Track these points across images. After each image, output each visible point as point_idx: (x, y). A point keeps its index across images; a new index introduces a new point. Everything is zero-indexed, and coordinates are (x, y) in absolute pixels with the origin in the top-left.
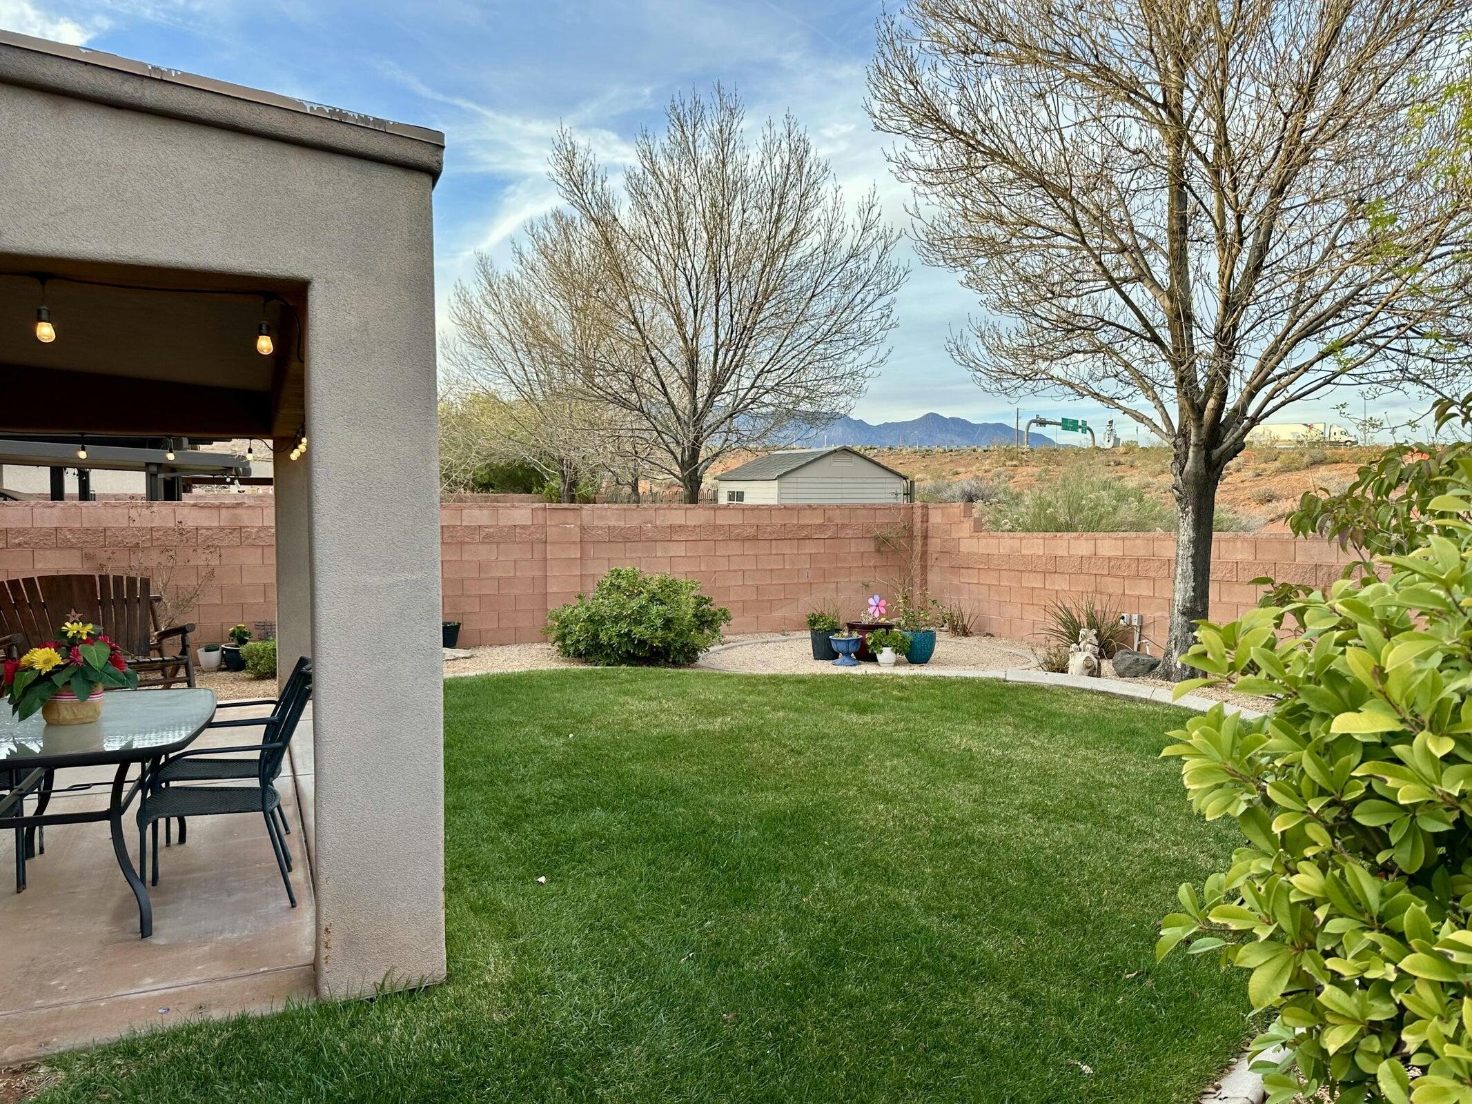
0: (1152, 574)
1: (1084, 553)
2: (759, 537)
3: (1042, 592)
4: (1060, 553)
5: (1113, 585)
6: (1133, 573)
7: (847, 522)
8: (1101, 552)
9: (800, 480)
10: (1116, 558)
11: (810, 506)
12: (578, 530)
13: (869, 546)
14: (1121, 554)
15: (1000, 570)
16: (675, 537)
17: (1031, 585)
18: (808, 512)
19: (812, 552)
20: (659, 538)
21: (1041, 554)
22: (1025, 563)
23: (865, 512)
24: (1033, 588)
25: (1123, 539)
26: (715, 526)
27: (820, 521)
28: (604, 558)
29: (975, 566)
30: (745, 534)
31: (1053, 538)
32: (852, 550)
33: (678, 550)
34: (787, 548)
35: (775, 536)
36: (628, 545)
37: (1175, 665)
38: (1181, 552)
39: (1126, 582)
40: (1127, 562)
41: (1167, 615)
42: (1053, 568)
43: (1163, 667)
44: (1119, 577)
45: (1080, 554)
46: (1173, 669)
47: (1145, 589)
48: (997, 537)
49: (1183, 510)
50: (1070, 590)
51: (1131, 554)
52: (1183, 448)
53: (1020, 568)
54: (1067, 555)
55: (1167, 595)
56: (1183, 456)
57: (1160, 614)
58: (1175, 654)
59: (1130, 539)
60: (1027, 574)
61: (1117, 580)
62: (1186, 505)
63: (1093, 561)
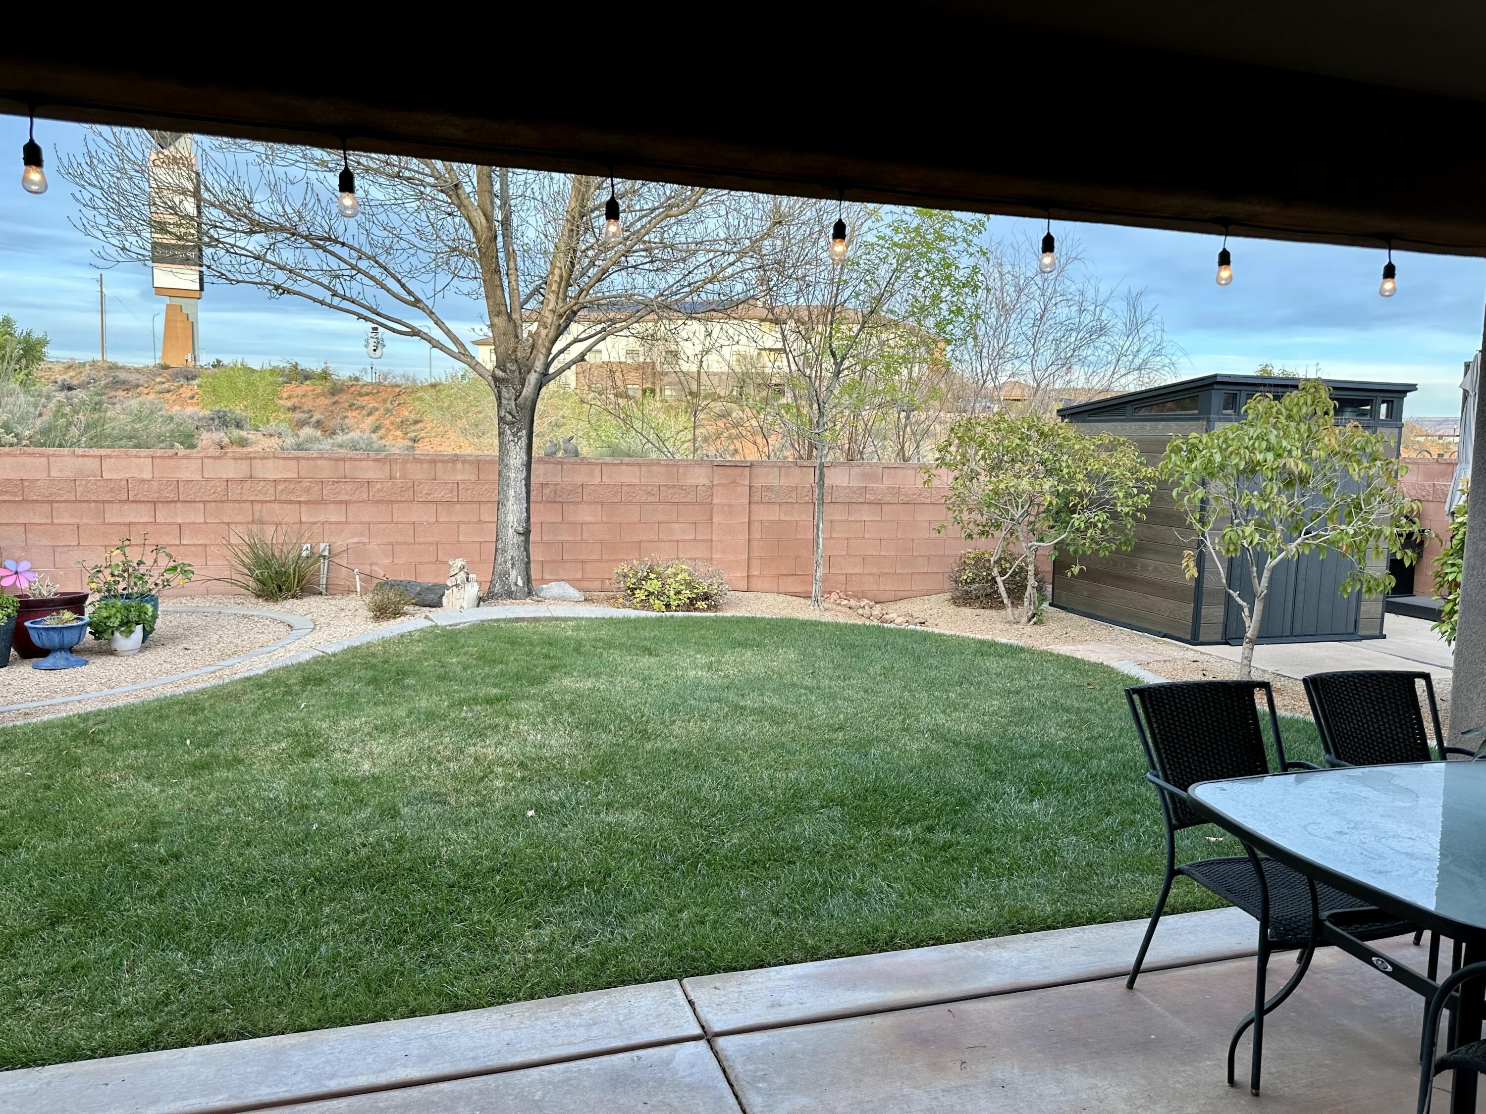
0: (344, 498)
1: (231, 476)
3: (149, 527)
4: (185, 475)
5: (288, 514)
6: (315, 497)
8: (260, 474)
10: (285, 480)
14: (295, 476)
15: (51, 502)
17: (127, 520)
21: (147, 475)
22: (112, 490)
24: (130, 524)
25: (298, 459)
31: (170, 457)
37: (516, 584)
38: (513, 475)
39: (304, 508)
40: (305, 484)
41: (366, 540)
42: (172, 496)
43: (503, 587)
44: (291, 502)
45: (225, 476)
46: (513, 588)
47: (333, 514)
48: (42, 455)
49: (514, 434)
50: (206, 523)
51: (310, 475)
52: (517, 374)
53: (101, 498)
54: (199, 477)
55: (366, 519)
56: (517, 381)
57: (356, 540)
58: (513, 574)
59: (308, 459)
60: (117, 506)
61: (289, 506)
62: (519, 429)
63: (248, 485)
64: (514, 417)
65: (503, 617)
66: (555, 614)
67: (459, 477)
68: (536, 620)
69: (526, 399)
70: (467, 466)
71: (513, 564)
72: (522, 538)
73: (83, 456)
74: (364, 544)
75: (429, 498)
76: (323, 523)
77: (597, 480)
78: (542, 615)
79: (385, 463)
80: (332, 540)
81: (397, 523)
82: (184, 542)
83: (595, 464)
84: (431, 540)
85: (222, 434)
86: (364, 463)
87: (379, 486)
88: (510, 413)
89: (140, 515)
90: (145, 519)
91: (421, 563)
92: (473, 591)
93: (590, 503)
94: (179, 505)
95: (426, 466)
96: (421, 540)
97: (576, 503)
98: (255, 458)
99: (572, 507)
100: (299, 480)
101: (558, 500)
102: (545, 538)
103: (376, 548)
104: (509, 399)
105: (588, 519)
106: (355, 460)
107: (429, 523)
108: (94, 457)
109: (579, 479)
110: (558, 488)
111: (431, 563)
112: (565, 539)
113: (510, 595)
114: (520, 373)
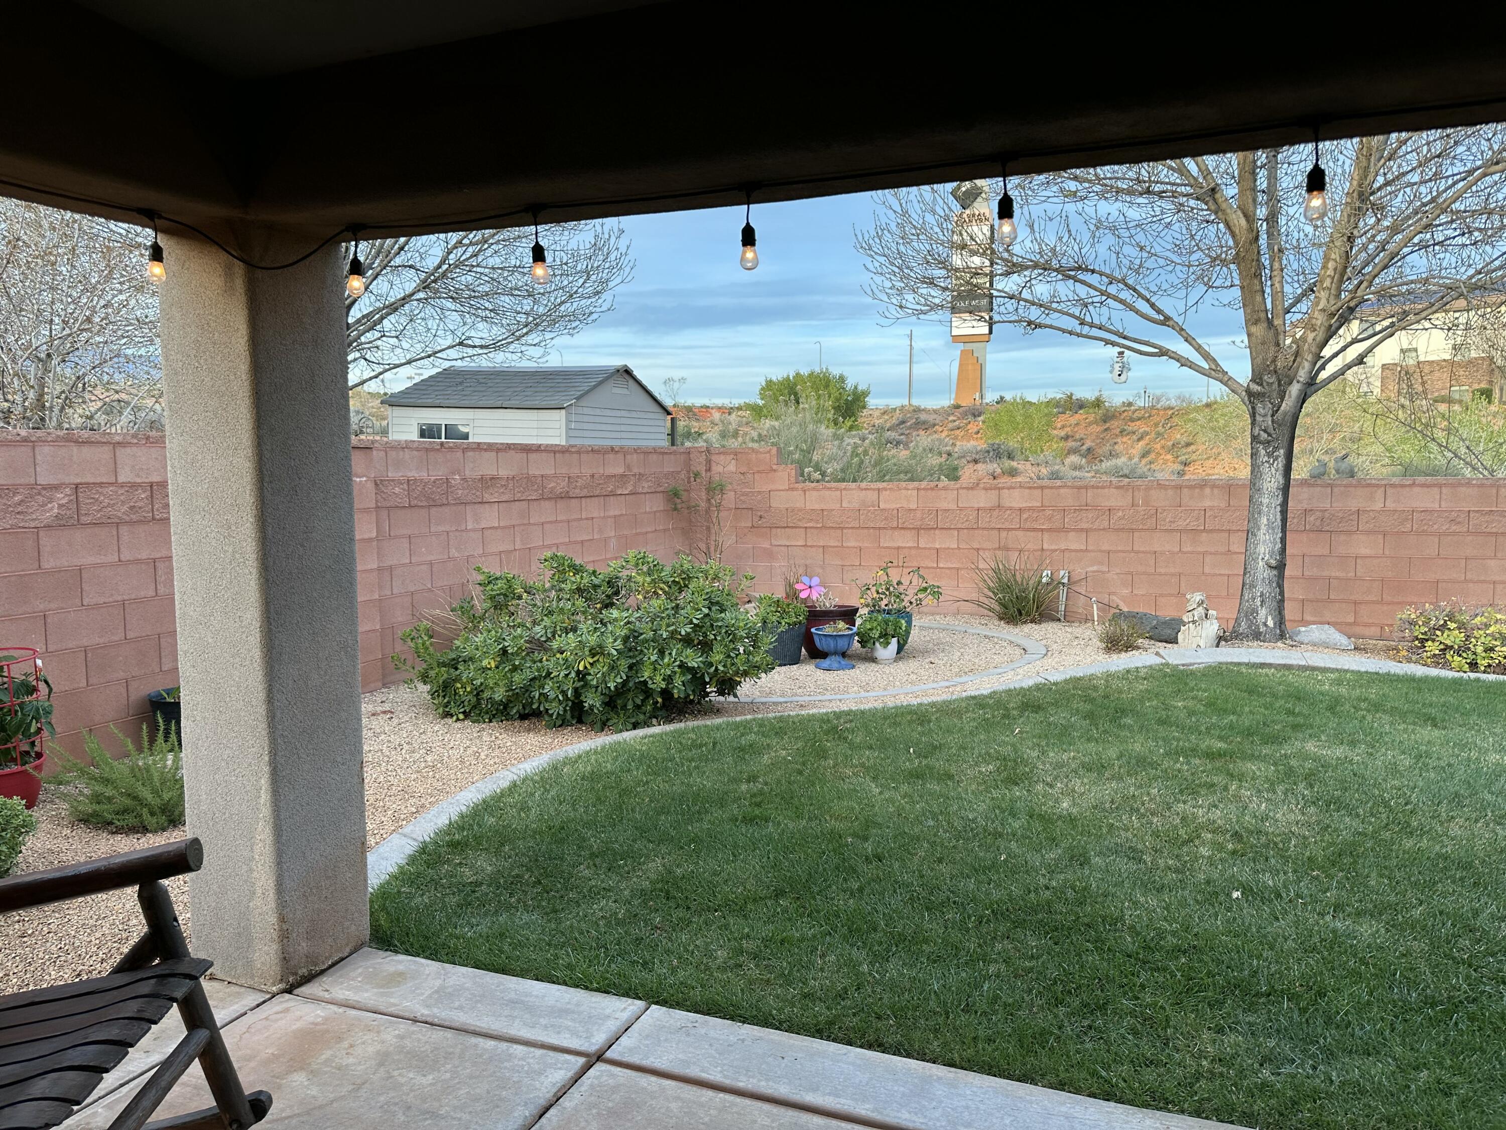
0: (1085, 526)
1: (982, 505)
2: (571, 494)
3: (913, 552)
4: (944, 505)
5: (1030, 542)
6: (1057, 525)
7: (642, 471)
8: (1007, 503)
9: (586, 411)
10: (1030, 509)
11: (612, 449)
12: (371, 486)
13: (656, 504)
15: (842, 528)
16: (487, 497)
17: (896, 545)
18: (611, 456)
19: (617, 513)
20: (470, 498)
21: (915, 506)
22: (886, 519)
23: (655, 456)
24: (898, 548)
25: (1042, 488)
26: (529, 478)
27: (620, 470)
28: (402, 536)
29: (801, 524)
30: (558, 490)
31: (932, 489)
32: (648, 509)
33: (490, 517)
34: (593, 509)
35: (585, 492)
36: (433, 510)
37: (1265, 624)
38: (1265, 501)
39: (1046, 536)
40: (1048, 513)
41: (1105, 569)
42: (932, 524)
43: (1250, 627)
44: (1034, 530)
45: (976, 506)
46: (1262, 629)
47: (1074, 542)
48: (837, 489)
49: (1269, 455)
50: (959, 548)
51: (1053, 504)
52: (1275, 386)
53: (878, 525)
54: (955, 507)
55: (1105, 547)
56: (1275, 394)
57: (1095, 568)
58: (1263, 612)
59: (1052, 488)
60: (890, 532)
61: (1032, 534)
62: (1276, 449)
63: (996, 513)
64: (1269, 435)
65: (1247, 661)
66: (1311, 663)
67: (1207, 503)
68: (1288, 667)
69: (1285, 414)
70: (1216, 491)
71: (1262, 602)
72: (1275, 572)
73: (865, 489)
74: (1103, 572)
75: (1173, 526)
76: (1063, 551)
77: (1379, 505)
78: (1294, 662)
79: (1127, 490)
80: (1071, 568)
81: (1138, 552)
82: (941, 565)
83: (1378, 486)
84: (1172, 570)
85: (995, 465)
86: (1106, 490)
87: (1120, 514)
88: (1265, 431)
89: (905, 540)
90: (910, 544)
91: (1162, 595)
92: (1212, 628)
93: (1369, 532)
94: (937, 532)
95: (1170, 492)
96: (1163, 571)
97: (1349, 533)
98: (1003, 488)
99: (1343, 537)
100: (1042, 508)
101: (1327, 528)
102: (1306, 573)
103: (1115, 577)
104: (1265, 416)
105: (1364, 551)
106: (1098, 487)
107: (1173, 553)
108: (874, 490)
109: (1353, 504)
110: (1327, 515)
111: (1172, 595)
112: (1333, 574)
113: (1257, 636)
114: (1280, 385)
